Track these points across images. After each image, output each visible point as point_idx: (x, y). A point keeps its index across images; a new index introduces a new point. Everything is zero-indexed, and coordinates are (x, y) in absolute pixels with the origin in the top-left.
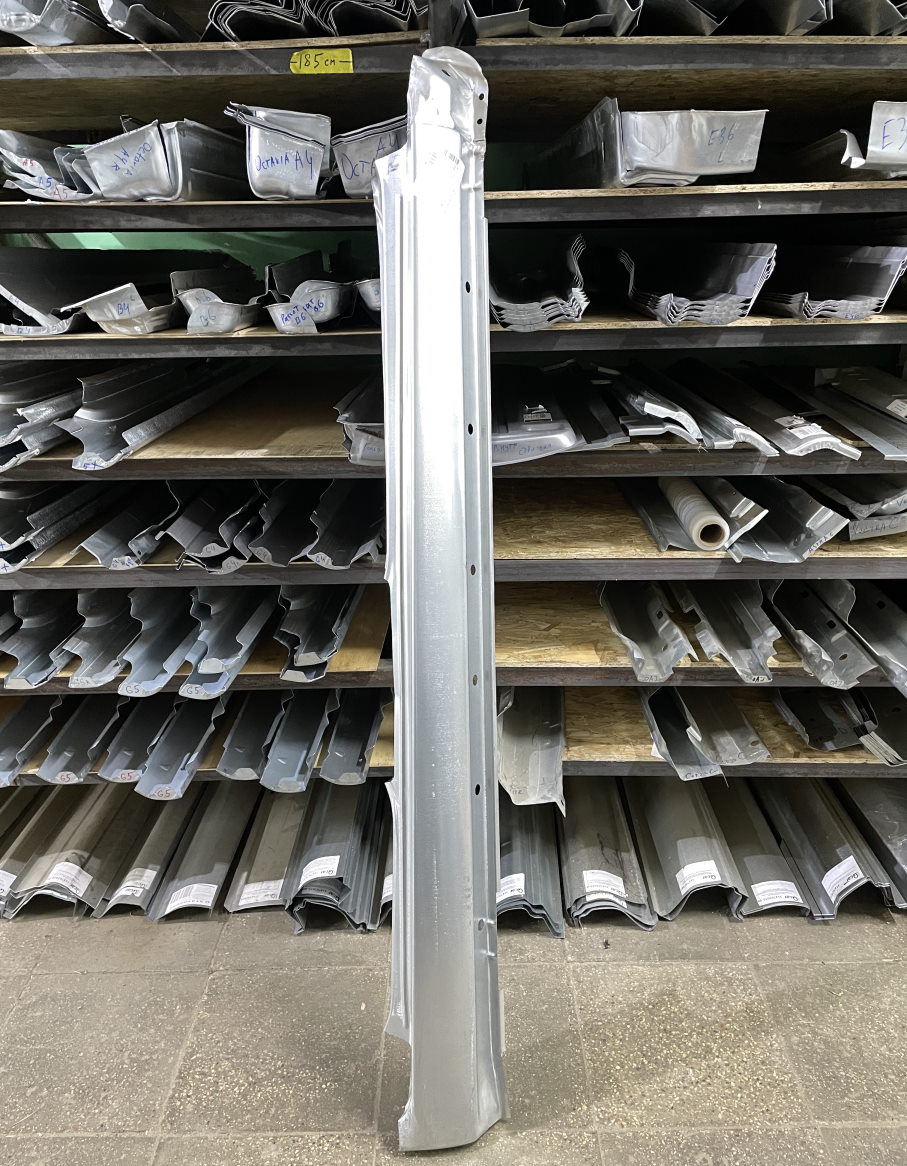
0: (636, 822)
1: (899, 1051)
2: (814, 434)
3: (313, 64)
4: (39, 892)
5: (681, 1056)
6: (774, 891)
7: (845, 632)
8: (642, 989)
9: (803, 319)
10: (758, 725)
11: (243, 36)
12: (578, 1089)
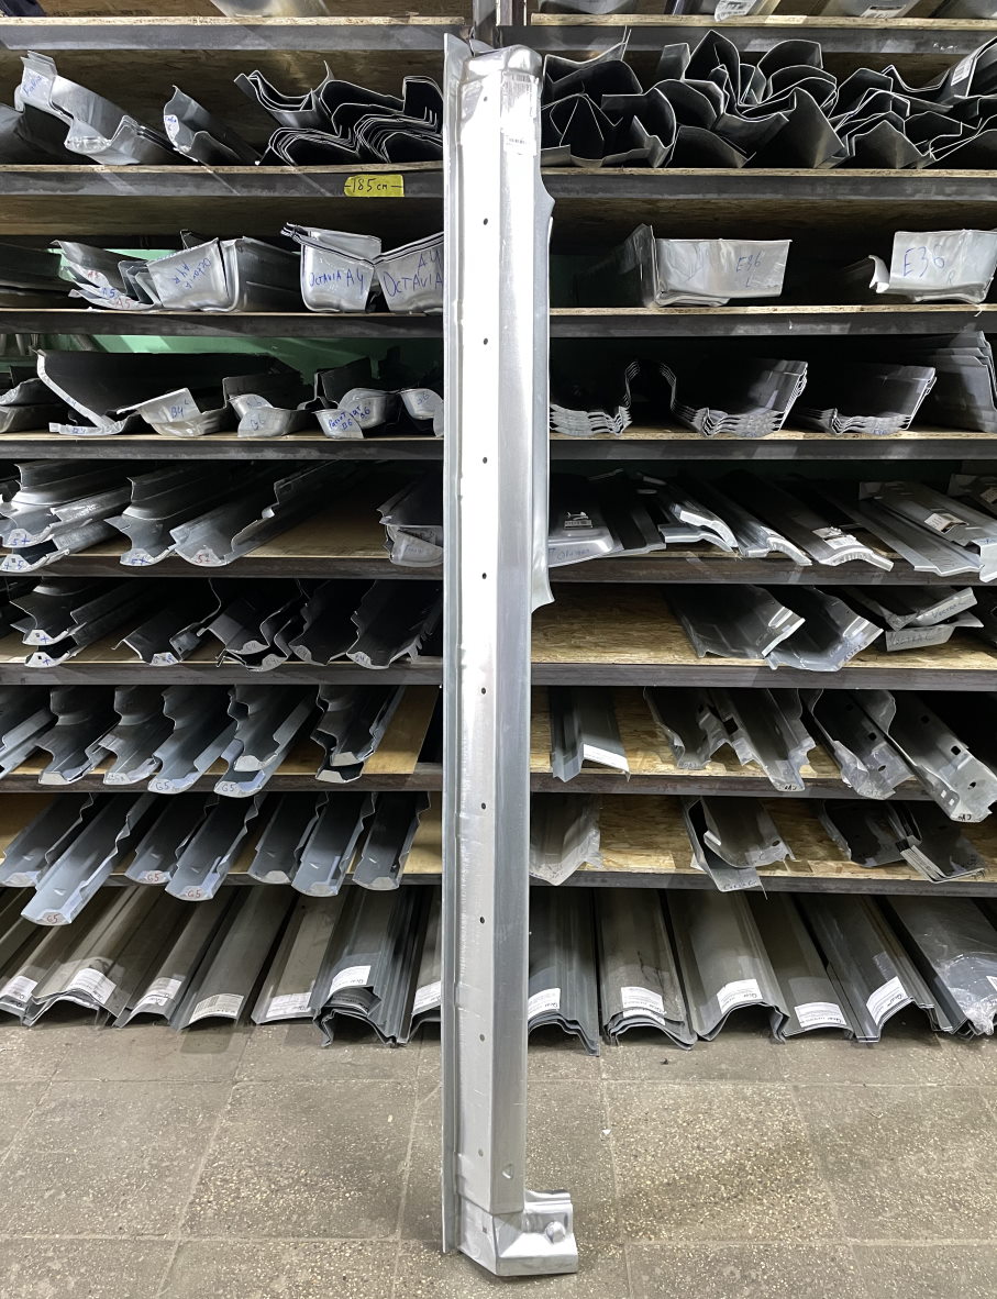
0: (679, 942)
1: (936, 1173)
2: (848, 545)
3: (366, 188)
4: (61, 998)
5: (713, 1172)
6: (817, 1013)
7: (885, 743)
8: (677, 1107)
9: (833, 434)
11: (300, 162)
12: (606, 1202)
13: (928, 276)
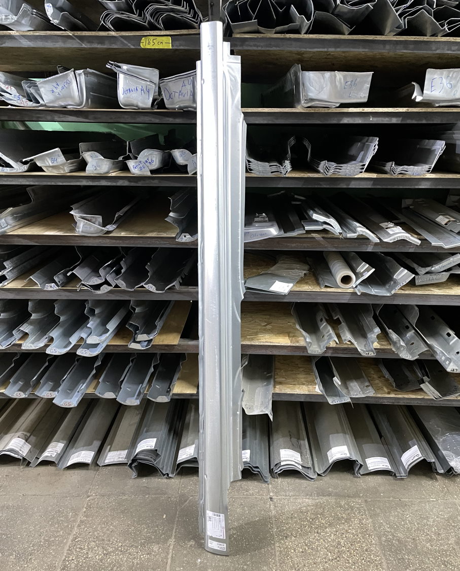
0: (309, 425)
1: (436, 546)
2: (397, 231)
3: (152, 43)
4: (3, 453)
5: (325, 545)
6: (377, 462)
7: (414, 331)
8: (307, 512)
9: (392, 175)
10: (370, 377)
11: (117, 29)
12: (271, 561)
13: (443, 93)
